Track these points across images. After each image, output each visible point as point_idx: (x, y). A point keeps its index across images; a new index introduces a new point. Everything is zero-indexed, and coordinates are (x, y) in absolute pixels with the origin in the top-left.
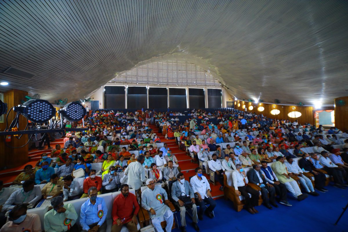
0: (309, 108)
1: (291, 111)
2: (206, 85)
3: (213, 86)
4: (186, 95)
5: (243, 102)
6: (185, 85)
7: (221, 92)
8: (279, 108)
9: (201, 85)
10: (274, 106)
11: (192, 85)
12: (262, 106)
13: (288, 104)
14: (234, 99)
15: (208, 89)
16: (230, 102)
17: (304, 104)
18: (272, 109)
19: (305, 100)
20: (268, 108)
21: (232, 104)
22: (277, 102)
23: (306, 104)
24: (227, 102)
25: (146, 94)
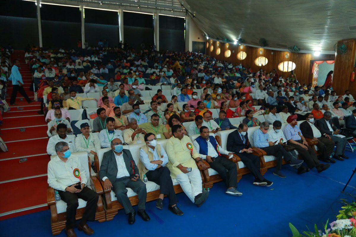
0: (307, 55)
1: (283, 61)
2: (156, 9)
3: (171, 11)
4: (118, 24)
5: (218, 43)
6: (117, 5)
7: (185, 24)
8: (267, 54)
9: (148, 8)
10: (261, 51)
11: (130, 6)
12: (243, 51)
13: (279, 48)
14: (204, 37)
15: (160, 15)
16: (199, 43)
17: (299, 49)
18: (257, 57)
19: (301, 41)
20: (252, 54)
21: (201, 46)
22: (264, 43)
23: (303, 49)
24: (194, 43)
25: (36, 17)
